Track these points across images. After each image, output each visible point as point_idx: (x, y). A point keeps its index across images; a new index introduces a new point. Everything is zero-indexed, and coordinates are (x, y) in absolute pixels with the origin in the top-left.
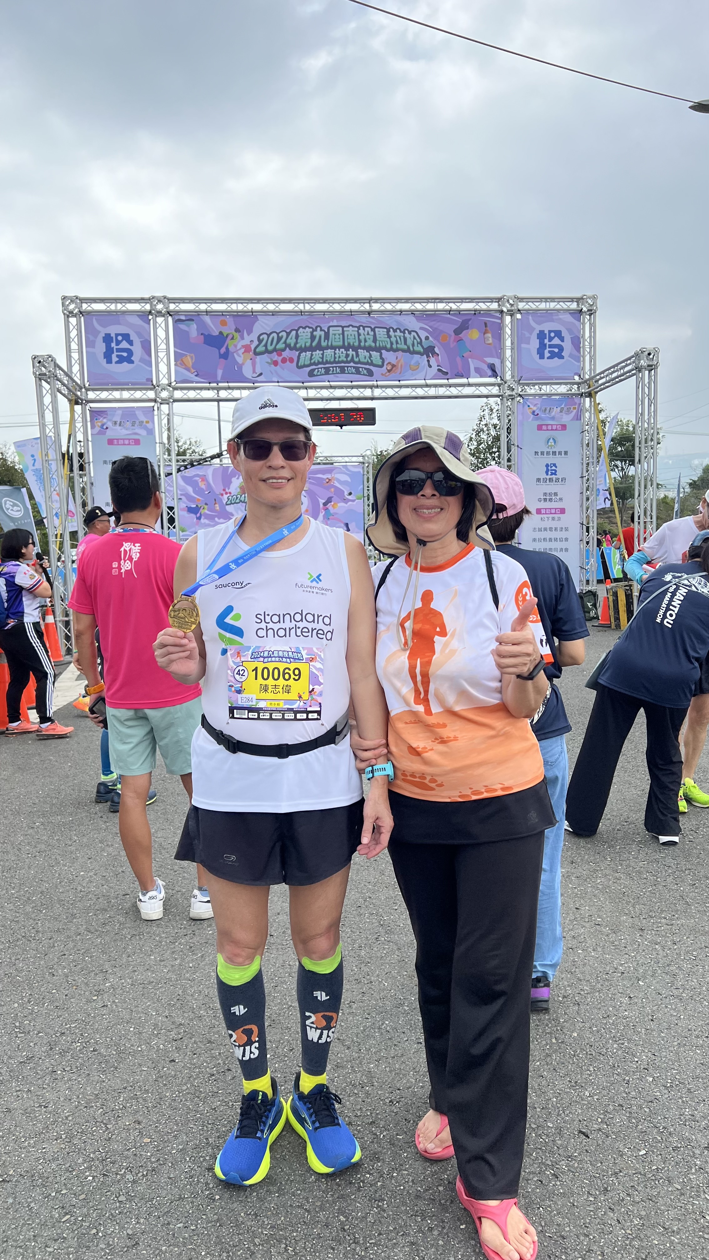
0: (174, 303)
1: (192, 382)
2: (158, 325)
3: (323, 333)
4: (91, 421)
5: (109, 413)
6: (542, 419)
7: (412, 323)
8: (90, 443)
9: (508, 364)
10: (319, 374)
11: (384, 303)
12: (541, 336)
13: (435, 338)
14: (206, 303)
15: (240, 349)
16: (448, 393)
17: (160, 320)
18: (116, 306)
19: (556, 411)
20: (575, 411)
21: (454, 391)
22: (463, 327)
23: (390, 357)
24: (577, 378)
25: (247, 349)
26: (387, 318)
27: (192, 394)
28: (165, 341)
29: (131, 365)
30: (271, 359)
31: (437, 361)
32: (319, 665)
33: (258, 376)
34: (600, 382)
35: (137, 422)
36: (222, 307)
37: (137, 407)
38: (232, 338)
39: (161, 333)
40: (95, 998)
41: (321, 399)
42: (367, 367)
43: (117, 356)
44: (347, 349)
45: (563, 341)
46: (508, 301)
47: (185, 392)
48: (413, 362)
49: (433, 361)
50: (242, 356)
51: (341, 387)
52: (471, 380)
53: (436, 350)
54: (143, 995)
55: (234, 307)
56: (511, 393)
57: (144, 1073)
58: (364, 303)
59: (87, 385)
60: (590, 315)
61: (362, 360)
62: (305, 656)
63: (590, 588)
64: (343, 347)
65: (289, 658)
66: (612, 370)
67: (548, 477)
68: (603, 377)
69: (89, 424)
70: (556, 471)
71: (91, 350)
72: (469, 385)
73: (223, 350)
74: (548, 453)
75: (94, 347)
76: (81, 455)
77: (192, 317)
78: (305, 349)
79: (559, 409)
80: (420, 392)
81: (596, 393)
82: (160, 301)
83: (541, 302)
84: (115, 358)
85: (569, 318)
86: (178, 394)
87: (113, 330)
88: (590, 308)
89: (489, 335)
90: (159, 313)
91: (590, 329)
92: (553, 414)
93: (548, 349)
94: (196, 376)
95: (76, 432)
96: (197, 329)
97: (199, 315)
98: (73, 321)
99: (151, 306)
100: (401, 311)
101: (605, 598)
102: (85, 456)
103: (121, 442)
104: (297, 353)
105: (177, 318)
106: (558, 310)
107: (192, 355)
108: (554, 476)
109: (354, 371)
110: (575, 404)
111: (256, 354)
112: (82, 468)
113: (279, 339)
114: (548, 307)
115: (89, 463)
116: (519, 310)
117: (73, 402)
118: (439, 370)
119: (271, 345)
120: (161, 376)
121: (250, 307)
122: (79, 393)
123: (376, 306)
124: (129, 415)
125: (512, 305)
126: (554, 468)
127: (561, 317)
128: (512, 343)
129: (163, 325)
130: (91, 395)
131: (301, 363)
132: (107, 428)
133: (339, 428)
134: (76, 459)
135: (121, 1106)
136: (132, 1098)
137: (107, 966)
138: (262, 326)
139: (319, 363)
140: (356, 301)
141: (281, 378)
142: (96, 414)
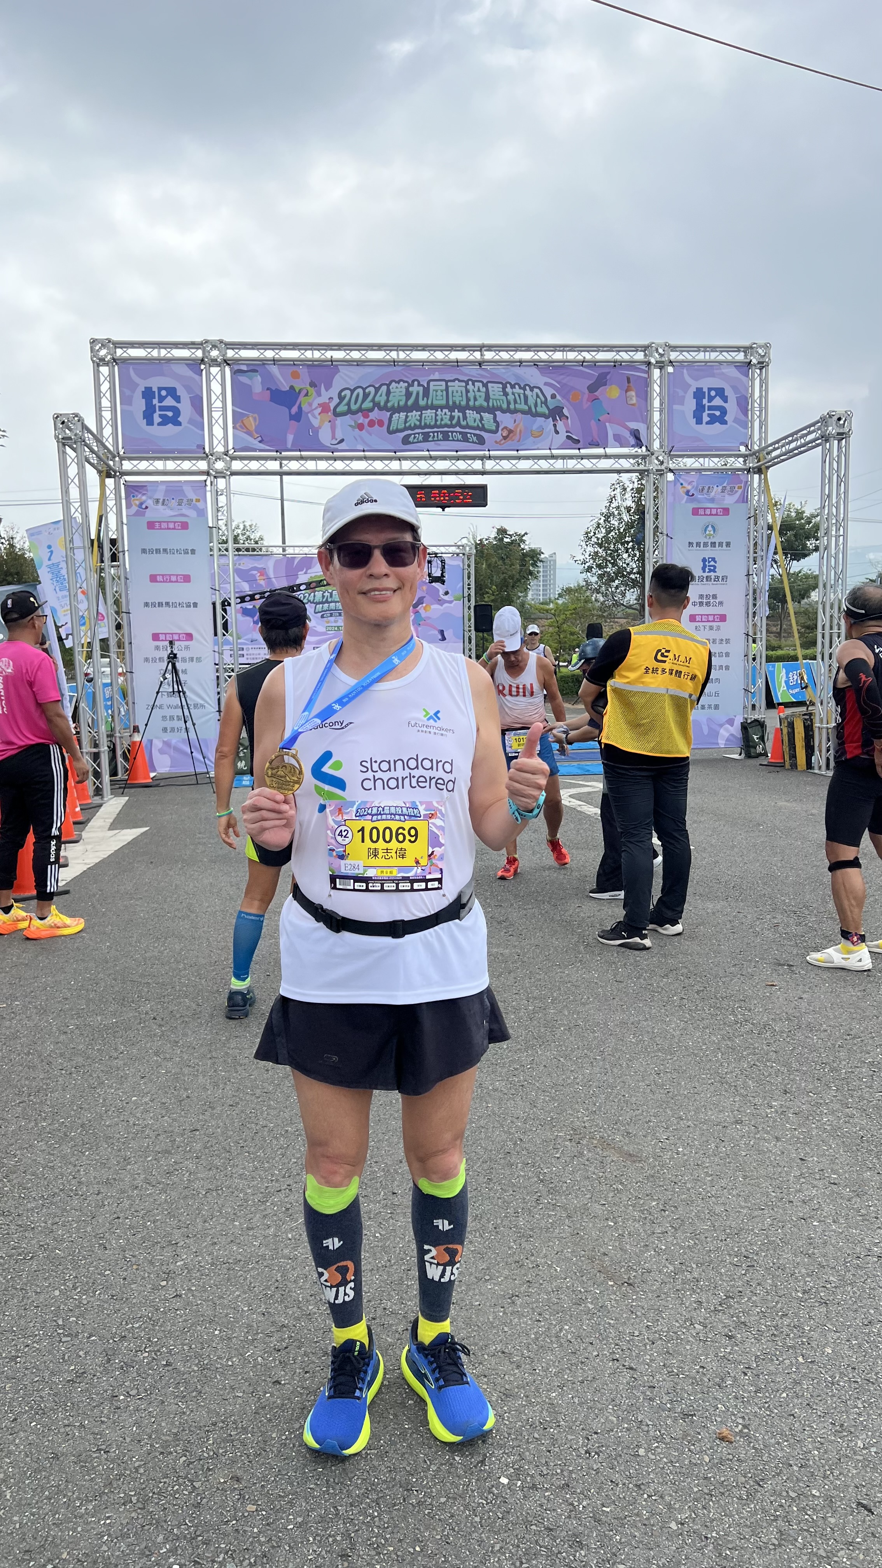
0: (233, 349)
1: (255, 450)
2: (212, 377)
3: (421, 389)
4: (126, 498)
5: (149, 488)
6: (699, 501)
7: (535, 377)
8: (125, 527)
9: (656, 431)
10: (416, 440)
11: (500, 351)
12: (699, 394)
13: (563, 397)
14: (273, 349)
15: (316, 408)
16: (579, 467)
17: (214, 370)
18: (159, 353)
19: (716, 490)
20: (740, 491)
21: (587, 464)
22: (601, 382)
23: (506, 420)
24: (743, 449)
25: (325, 408)
26: (504, 371)
27: (254, 465)
28: (220, 397)
29: (178, 429)
30: (355, 422)
31: (566, 425)
32: (438, 822)
33: (339, 443)
34: (774, 454)
35: (185, 500)
36: (294, 354)
37: (185, 481)
38: (307, 395)
39: (216, 387)
40: (164, 1283)
41: (419, 473)
42: (477, 432)
43: (160, 416)
44: (452, 410)
45: (726, 401)
46: (657, 350)
47: (246, 462)
48: (535, 427)
49: (560, 425)
50: (319, 417)
51: (444, 458)
52: (609, 451)
53: (565, 411)
54: (229, 1280)
55: (309, 354)
56: (659, 467)
57: (240, 1401)
58: (474, 351)
59: (121, 453)
60: (761, 369)
61: (471, 423)
62: (423, 813)
63: (756, 717)
64: (447, 406)
65: (404, 815)
66: (790, 439)
67: (705, 575)
68: (778, 448)
69: (124, 502)
70: (715, 567)
71: (126, 407)
72: (607, 456)
73: (294, 410)
74: (705, 545)
75: (130, 404)
76: (113, 542)
77: (256, 367)
78: (399, 410)
79: (720, 488)
80: (544, 465)
81: (768, 468)
82: (214, 347)
83: (699, 351)
84: (157, 419)
85: (733, 372)
86: (237, 465)
87: (155, 383)
88: (761, 360)
89: (633, 393)
90: (214, 362)
91: (761, 386)
92: (713, 494)
93: (707, 412)
94: (260, 442)
95: (107, 513)
96: (262, 383)
97: (264, 364)
98: (105, 370)
99: (204, 353)
100: (521, 362)
101: (777, 729)
102: (119, 544)
103: (164, 525)
104: (389, 414)
105: (236, 367)
106: (720, 362)
107: (256, 415)
108: (712, 574)
109: (460, 437)
110: (741, 482)
111: (336, 414)
112: (114, 558)
113: (366, 396)
114: (707, 357)
115: (124, 551)
116: (671, 362)
117: (104, 474)
118: (568, 437)
119: (355, 403)
120: (215, 442)
121: (329, 354)
122: (111, 463)
123: (489, 355)
124: (174, 492)
125: (661, 355)
126: (712, 563)
127: (724, 371)
128: (661, 404)
129: (219, 377)
130: (127, 465)
131: (393, 426)
132: (147, 507)
133: (440, 510)
134: (107, 546)
135: (211, 1453)
136: (224, 1440)
137: (177, 1235)
138: (344, 379)
139: (416, 427)
140: (463, 348)
141: (369, 446)
142: (132, 489)
